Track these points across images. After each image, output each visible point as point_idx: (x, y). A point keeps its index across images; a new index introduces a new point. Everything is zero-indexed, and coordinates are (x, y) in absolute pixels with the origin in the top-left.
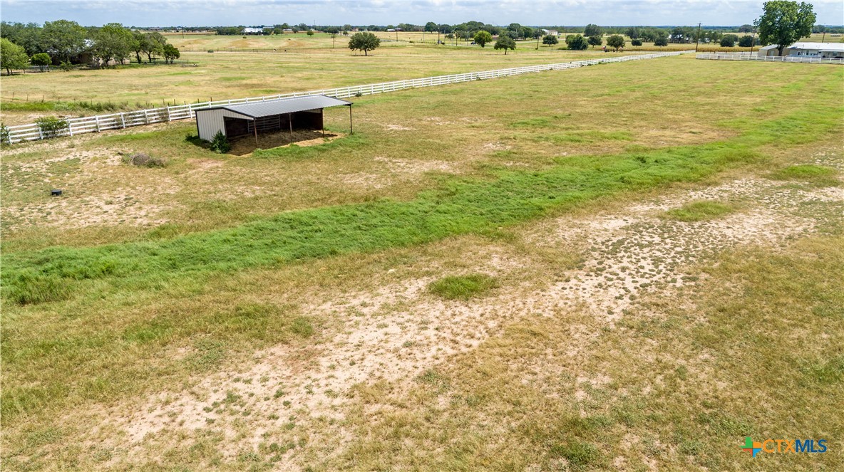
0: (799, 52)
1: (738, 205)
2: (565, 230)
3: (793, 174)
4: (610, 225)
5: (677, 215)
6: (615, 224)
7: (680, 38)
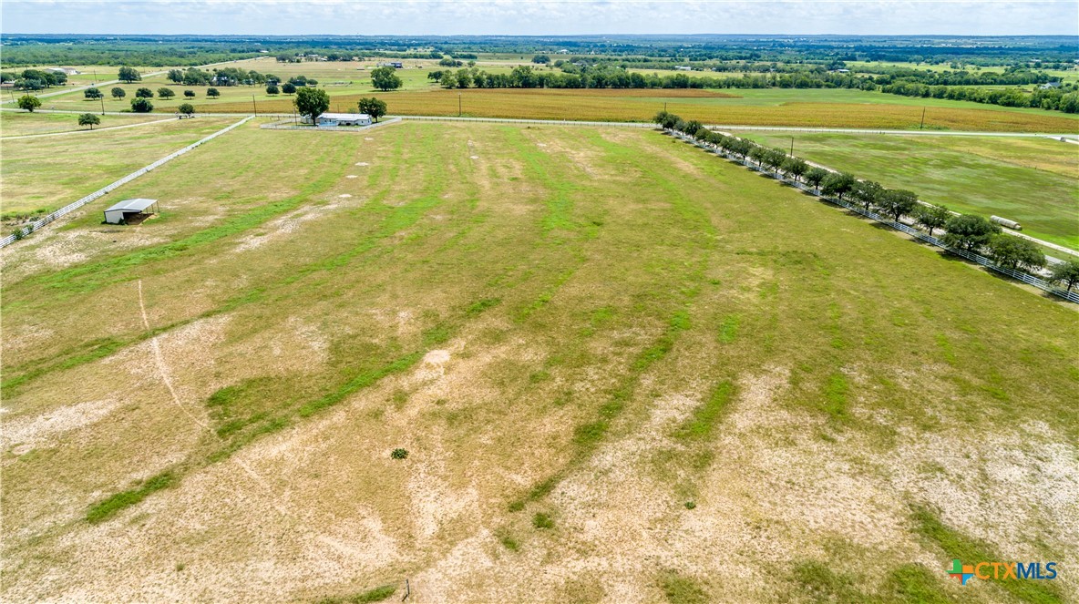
0: (326, 120)
1: (306, 213)
2: (270, 224)
3: (319, 203)
4: (279, 222)
5: (293, 217)
6: (280, 221)
7: (225, 81)
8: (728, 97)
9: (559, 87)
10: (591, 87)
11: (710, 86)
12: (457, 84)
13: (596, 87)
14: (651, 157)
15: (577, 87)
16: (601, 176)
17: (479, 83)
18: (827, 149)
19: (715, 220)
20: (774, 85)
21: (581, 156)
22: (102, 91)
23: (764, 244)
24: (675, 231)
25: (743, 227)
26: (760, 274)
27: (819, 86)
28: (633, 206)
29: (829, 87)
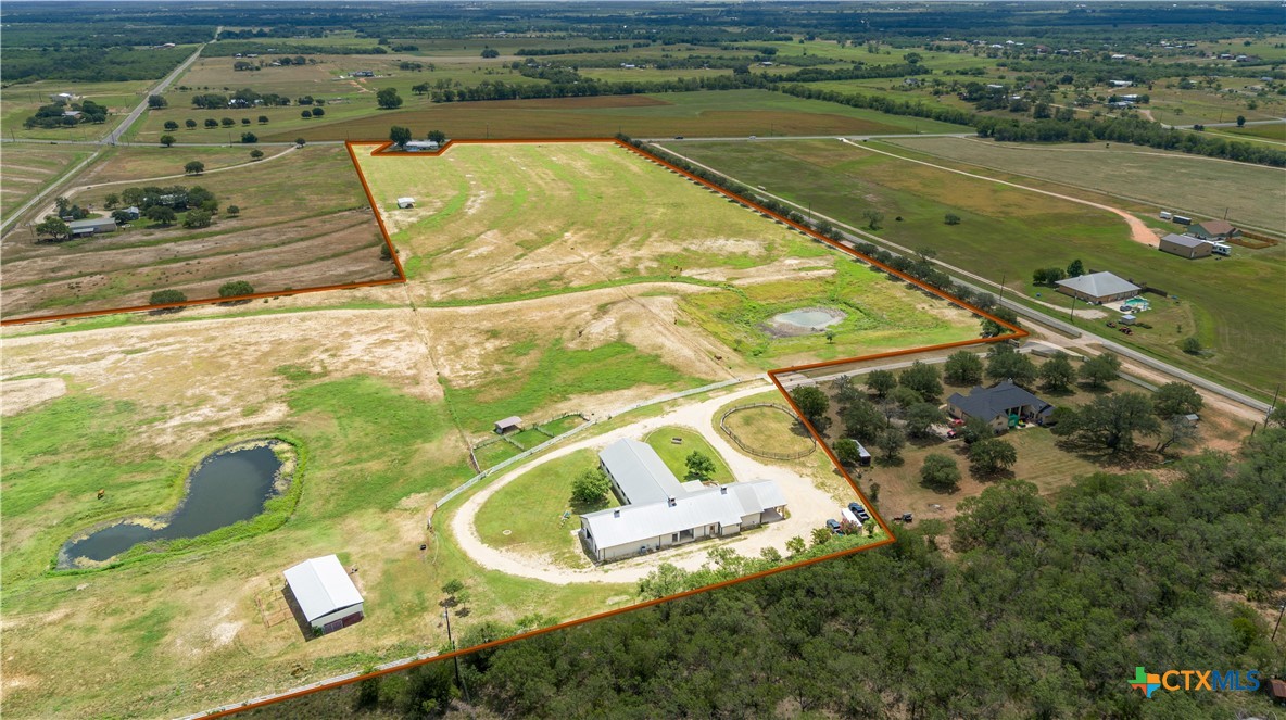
0: (411, 147)
2: (468, 205)
8: (663, 104)
9: (528, 97)
10: (555, 97)
11: (651, 91)
12: (444, 98)
13: (559, 97)
14: (616, 164)
15: (544, 97)
16: (594, 176)
17: (462, 97)
18: (710, 153)
19: (647, 194)
20: (702, 87)
21: (579, 165)
22: (177, 122)
23: (665, 201)
24: (631, 199)
25: (658, 195)
26: (662, 210)
27: (737, 88)
28: (613, 190)
29: (745, 88)
